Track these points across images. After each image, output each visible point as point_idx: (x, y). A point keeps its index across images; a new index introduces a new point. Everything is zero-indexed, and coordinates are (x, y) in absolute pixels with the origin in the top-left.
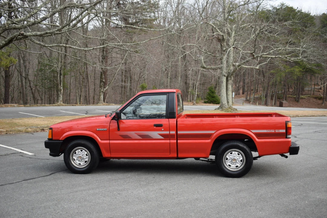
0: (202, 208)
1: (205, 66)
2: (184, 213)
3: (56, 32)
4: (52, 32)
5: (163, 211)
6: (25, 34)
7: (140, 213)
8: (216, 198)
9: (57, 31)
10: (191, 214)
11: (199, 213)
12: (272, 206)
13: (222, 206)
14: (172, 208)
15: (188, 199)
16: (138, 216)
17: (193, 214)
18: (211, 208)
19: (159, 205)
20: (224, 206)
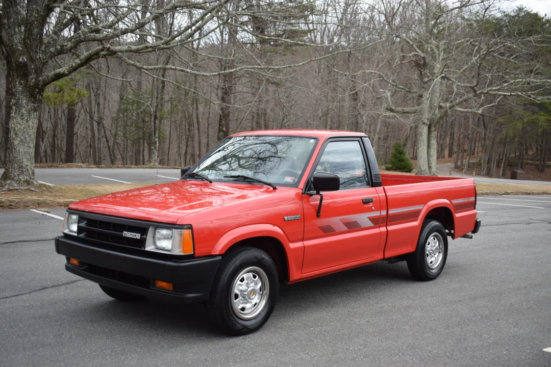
0: (420, 320)
1: (393, 108)
2: (393, 326)
3: (162, 46)
4: (156, 46)
5: (359, 322)
6: (112, 48)
7: (323, 323)
8: (439, 307)
9: (163, 44)
10: (404, 327)
11: (417, 327)
12: (533, 321)
13: (451, 317)
14: (373, 318)
15: (395, 307)
16: (320, 328)
17: (407, 327)
18: (434, 320)
19: (350, 313)
20: (454, 318)
